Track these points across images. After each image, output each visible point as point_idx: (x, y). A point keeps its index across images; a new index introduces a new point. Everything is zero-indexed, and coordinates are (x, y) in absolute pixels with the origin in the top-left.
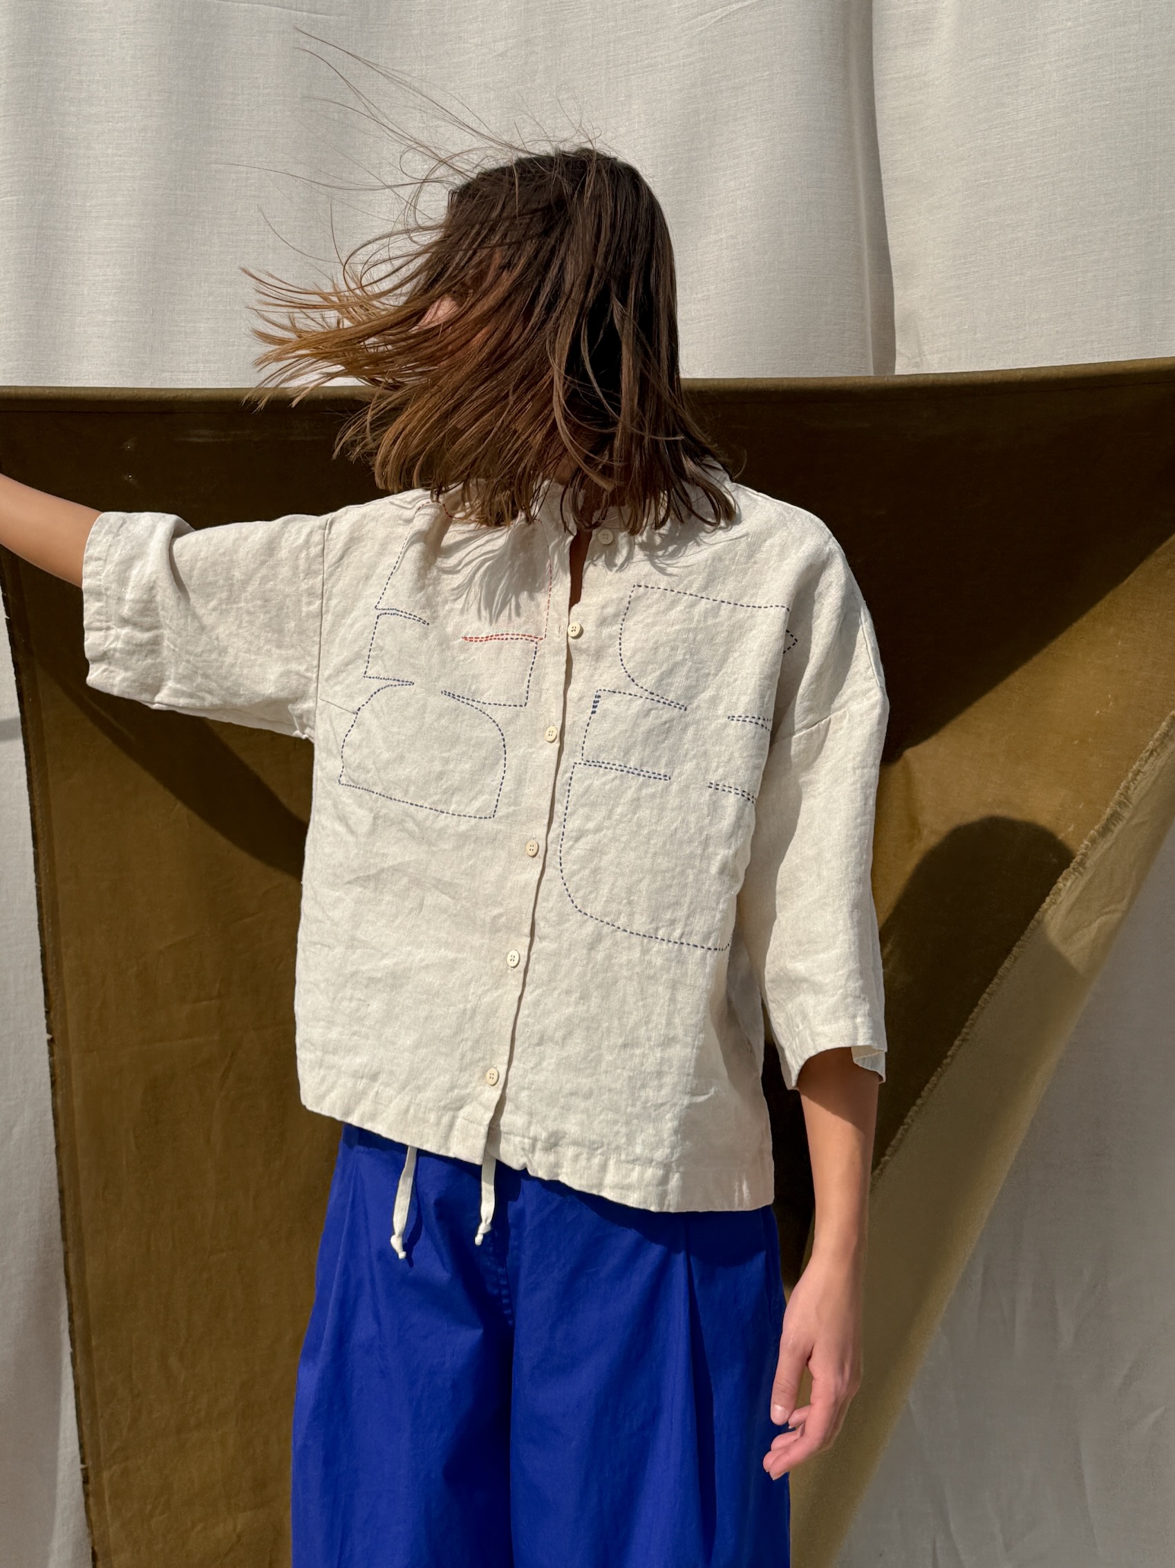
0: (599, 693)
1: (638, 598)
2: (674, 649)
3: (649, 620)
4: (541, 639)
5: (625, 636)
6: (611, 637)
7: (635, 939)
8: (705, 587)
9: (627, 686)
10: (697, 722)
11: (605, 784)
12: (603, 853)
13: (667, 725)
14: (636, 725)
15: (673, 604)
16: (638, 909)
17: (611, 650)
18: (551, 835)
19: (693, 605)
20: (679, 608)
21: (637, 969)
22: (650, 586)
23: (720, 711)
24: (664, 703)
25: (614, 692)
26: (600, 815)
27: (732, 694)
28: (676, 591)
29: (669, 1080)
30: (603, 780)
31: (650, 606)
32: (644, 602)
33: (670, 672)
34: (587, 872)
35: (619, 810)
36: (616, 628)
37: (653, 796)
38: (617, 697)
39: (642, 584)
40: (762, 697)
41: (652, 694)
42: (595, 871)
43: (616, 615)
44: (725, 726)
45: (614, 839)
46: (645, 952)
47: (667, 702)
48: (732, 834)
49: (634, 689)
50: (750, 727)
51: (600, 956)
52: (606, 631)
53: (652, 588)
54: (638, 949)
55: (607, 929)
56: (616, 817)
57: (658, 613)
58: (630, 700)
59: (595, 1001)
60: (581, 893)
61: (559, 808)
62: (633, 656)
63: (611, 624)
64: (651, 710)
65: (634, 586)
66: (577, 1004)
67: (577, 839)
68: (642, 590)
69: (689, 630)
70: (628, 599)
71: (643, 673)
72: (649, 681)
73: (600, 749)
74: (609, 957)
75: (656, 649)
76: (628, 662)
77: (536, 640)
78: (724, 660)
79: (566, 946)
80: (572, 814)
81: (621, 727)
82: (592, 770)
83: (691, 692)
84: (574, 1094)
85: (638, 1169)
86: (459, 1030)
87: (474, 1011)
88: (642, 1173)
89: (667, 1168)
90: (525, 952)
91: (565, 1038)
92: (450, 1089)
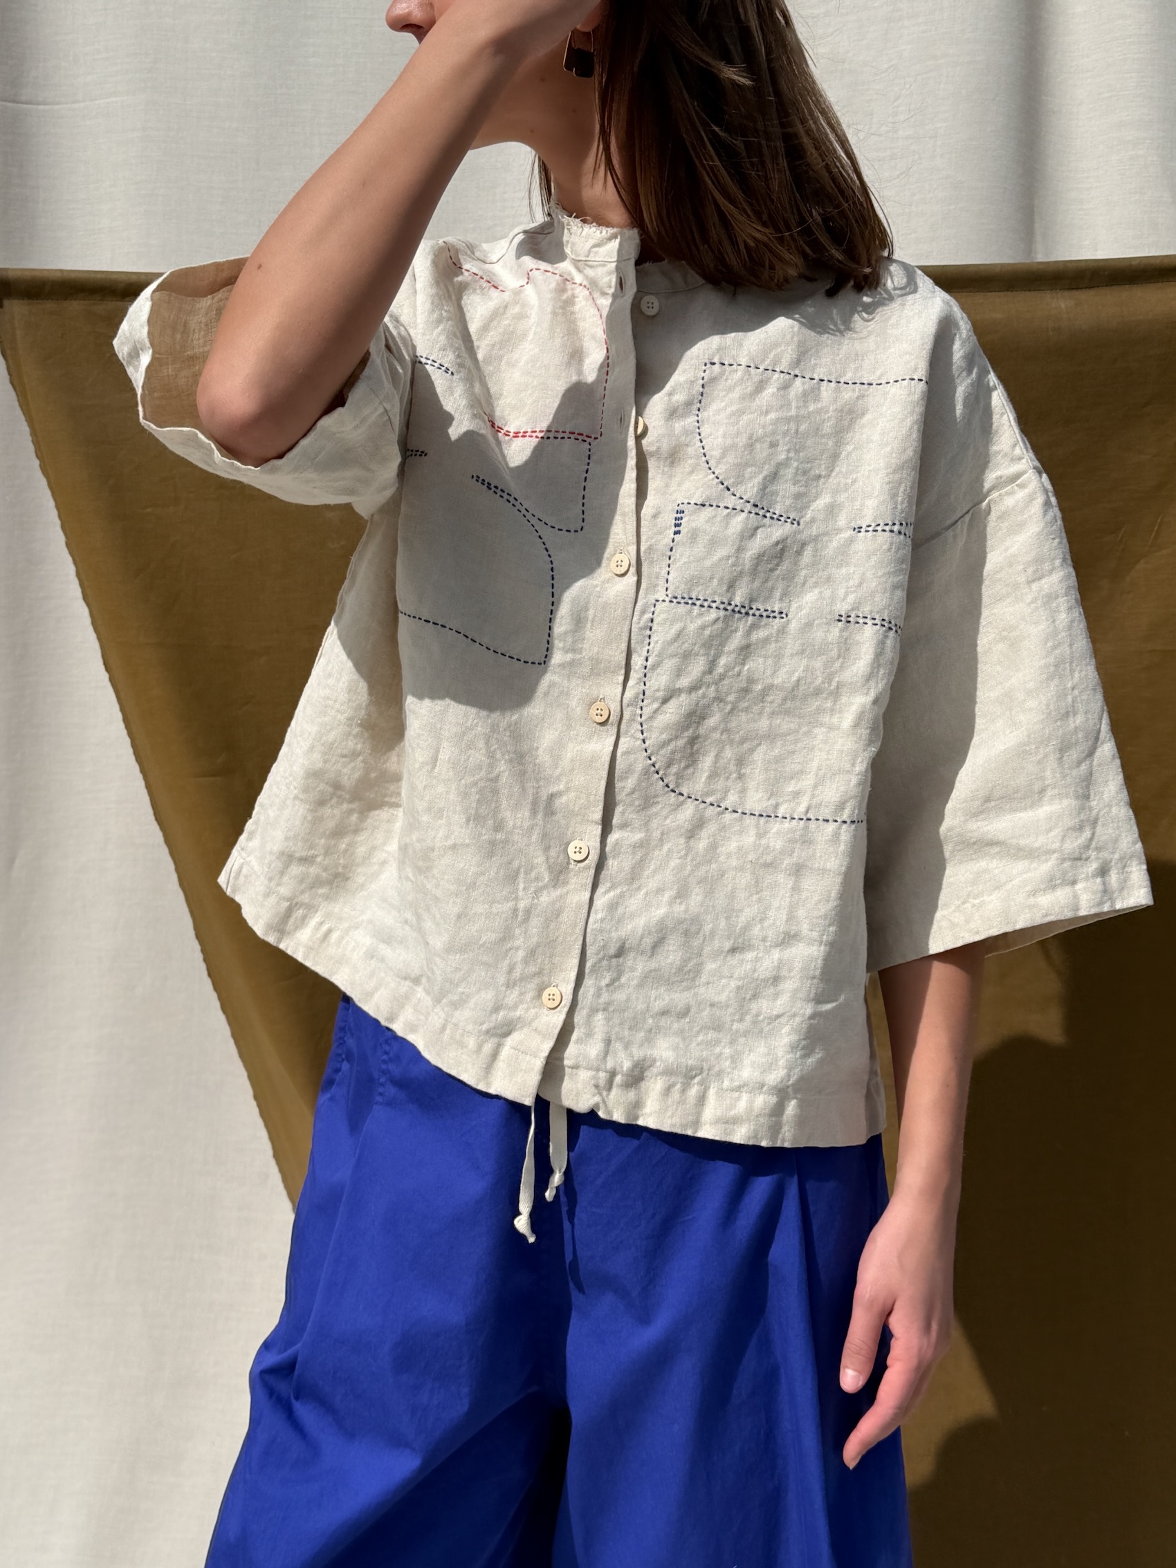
0: (681, 507)
1: (714, 380)
2: (773, 445)
3: (734, 408)
4: (596, 438)
5: (705, 430)
6: (687, 432)
7: (748, 820)
8: (798, 362)
9: (721, 497)
10: (816, 539)
11: (703, 627)
12: (703, 718)
13: (780, 546)
14: (740, 550)
15: (760, 387)
16: (752, 785)
17: (690, 450)
18: (629, 694)
19: (785, 387)
20: (770, 390)
21: (751, 857)
22: (726, 363)
23: (842, 521)
24: (772, 518)
25: (703, 505)
26: (697, 668)
27: (853, 499)
28: (762, 368)
29: (789, 986)
30: (699, 622)
31: (730, 389)
32: (722, 384)
33: (774, 477)
34: (680, 743)
35: (723, 661)
36: (691, 421)
37: (766, 640)
38: (708, 511)
39: (716, 360)
40: (894, 497)
41: (756, 506)
42: (693, 741)
43: (689, 404)
44: (851, 541)
45: (719, 699)
46: (760, 836)
47: (775, 516)
48: (869, 677)
49: (731, 501)
50: (884, 538)
51: (701, 844)
52: (679, 426)
53: (731, 365)
54: (753, 832)
55: (711, 811)
56: (720, 670)
57: (742, 398)
58: (728, 515)
59: (696, 898)
60: (674, 769)
61: (637, 661)
62: (723, 455)
63: (684, 416)
64: (757, 528)
65: (706, 365)
66: (671, 904)
67: (665, 701)
68: (717, 368)
69: (788, 420)
70: (701, 382)
71: (740, 480)
72: (750, 489)
73: (692, 582)
74: (713, 847)
75: (750, 446)
76: (718, 463)
77: (588, 440)
78: (835, 457)
79: (656, 835)
80: (654, 667)
81: (721, 552)
82: (682, 609)
83: (802, 500)
84: (664, 1013)
85: (745, 1097)
86: (507, 935)
87: (528, 912)
88: (752, 1102)
89: (782, 1093)
90: (595, 843)
91: (655, 947)
92: (497, 1009)
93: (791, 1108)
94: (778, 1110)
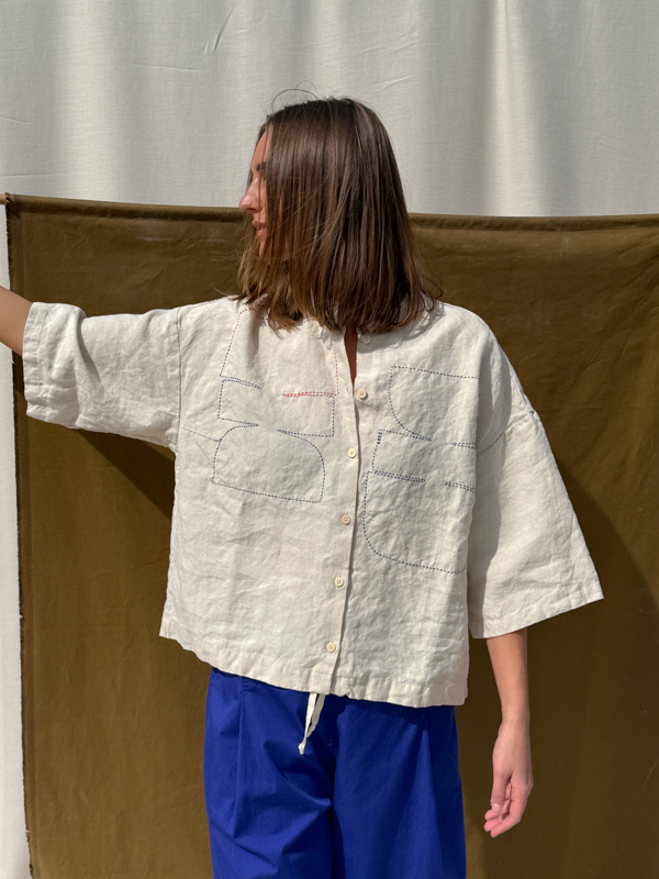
0: (381, 432)
1: (396, 374)
2: (421, 405)
3: (405, 388)
4: (336, 395)
5: (392, 397)
6: (385, 398)
7: (408, 567)
8: (432, 366)
9: (398, 429)
10: (437, 447)
11: (389, 486)
12: (390, 523)
13: (423, 451)
14: (406, 453)
15: (416, 378)
16: (410, 552)
17: (386, 406)
18: (359, 512)
19: (426, 378)
20: (420, 380)
21: (410, 582)
22: (401, 366)
23: (448, 440)
25: (390, 432)
26: (387, 503)
27: (453, 430)
28: (416, 369)
29: (425, 639)
30: (387, 483)
31: (403, 379)
32: (399, 376)
33: (421, 420)
34: (381, 533)
35: (398, 500)
36: (386, 392)
37: (416, 491)
38: (392, 435)
39: (396, 365)
40: (471, 431)
41: (414, 433)
42: (386, 533)
43: (385, 385)
44: (452, 449)
45: (398, 516)
46: (414, 573)
47: (421, 438)
48: (458, 511)
49: (403, 431)
50: (465, 449)
51: (390, 577)
52: (381, 394)
53: (403, 368)
54: (410, 572)
55: (394, 562)
56: (397, 504)
57: (408, 383)
58: (401, 437)
59: (388, 601)
60: (377, 544)
61: (361, 498)
62: (400, 410)
63: (382, 390)
64: (413, 443)
65: (392, 367)
66: (378, 604)
67: (374, 516)
68: (397, 369)
69: (428, 394)
70: (390, 375)
71: (407, 422)
72: (411, 426)
73: (384, 466)
74: (394, 577)
75: (412, 407)
76: (398, 413)
77: (332, 396)
78: (446, 409)
79: (372, 573)
80: (369, 501)
81: (397, 454)
82: (380, 477)
83: (432, 430)
84: (376, 650)
85: (407, 686)
86: (310, 623)
87: (318, 612)
88: (410, 688)
89: (423, 685)
90: (346, 578)
91: (372, 622)
92: (307, 656)
93: (427, 691)
94: (421, 691)
